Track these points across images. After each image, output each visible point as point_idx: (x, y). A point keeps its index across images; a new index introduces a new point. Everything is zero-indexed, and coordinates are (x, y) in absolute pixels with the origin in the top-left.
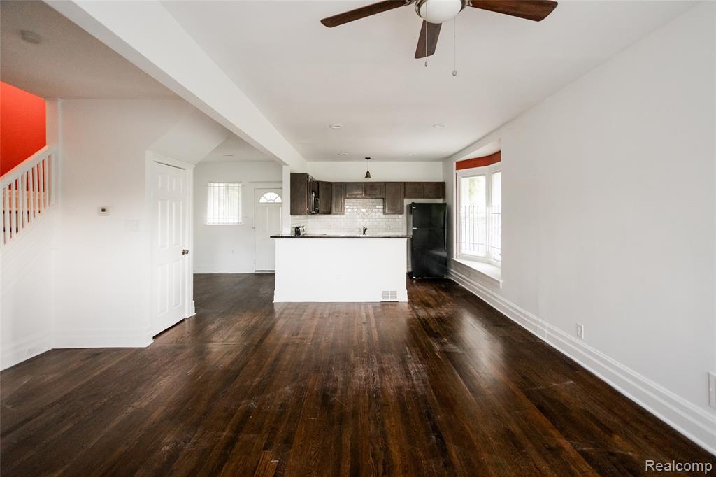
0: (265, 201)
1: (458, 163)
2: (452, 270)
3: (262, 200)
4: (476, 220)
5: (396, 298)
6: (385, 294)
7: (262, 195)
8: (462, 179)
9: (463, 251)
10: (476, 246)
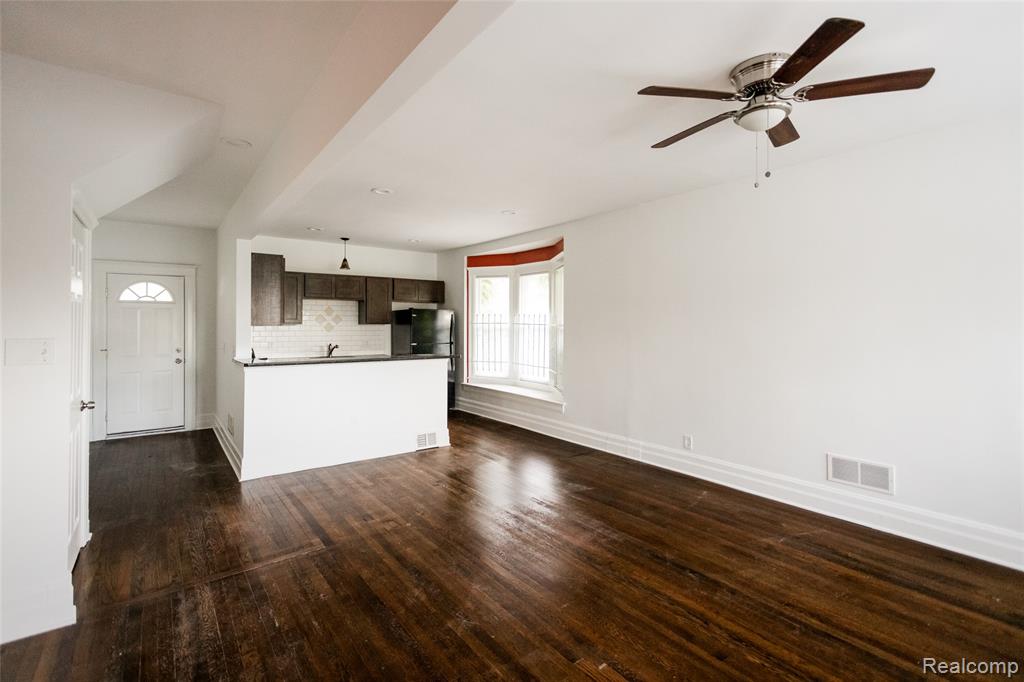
0: (135, 298)
1: (469, 258)
2: (461, 398)
3: (127, 296)
4: (498, 333)
5: (435, 443)
6: (421, 439)
7: (127, 287)
8: (477, 280)
9: (477, 373)
10: (498, 365)
